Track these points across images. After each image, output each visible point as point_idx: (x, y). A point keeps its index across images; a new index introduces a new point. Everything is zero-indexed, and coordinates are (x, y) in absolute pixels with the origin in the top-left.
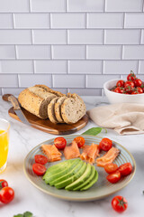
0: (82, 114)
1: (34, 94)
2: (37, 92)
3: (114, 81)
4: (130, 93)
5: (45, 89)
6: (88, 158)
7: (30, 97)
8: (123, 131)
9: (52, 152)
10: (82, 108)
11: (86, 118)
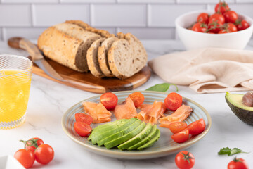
0: (141, 65)
1: (66, 35)
2: (70, 32)
3: (193, 13)
4: (216, 31)
5: (83, 27)
6: (148, 117)
7: (60, 38)
8: (202, 88)
9: (99, 112)
10: (141, 56)
11: (148, 72)
